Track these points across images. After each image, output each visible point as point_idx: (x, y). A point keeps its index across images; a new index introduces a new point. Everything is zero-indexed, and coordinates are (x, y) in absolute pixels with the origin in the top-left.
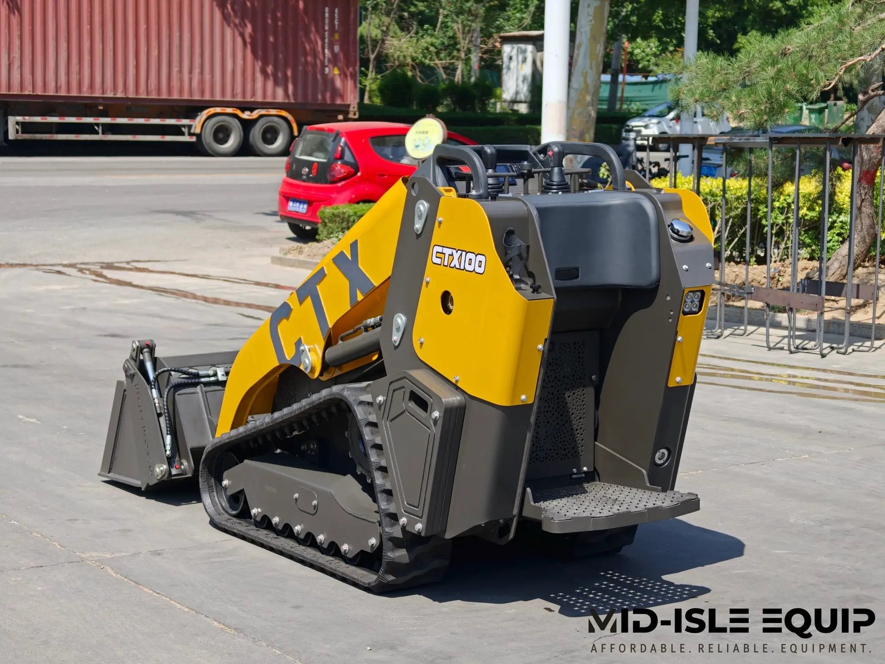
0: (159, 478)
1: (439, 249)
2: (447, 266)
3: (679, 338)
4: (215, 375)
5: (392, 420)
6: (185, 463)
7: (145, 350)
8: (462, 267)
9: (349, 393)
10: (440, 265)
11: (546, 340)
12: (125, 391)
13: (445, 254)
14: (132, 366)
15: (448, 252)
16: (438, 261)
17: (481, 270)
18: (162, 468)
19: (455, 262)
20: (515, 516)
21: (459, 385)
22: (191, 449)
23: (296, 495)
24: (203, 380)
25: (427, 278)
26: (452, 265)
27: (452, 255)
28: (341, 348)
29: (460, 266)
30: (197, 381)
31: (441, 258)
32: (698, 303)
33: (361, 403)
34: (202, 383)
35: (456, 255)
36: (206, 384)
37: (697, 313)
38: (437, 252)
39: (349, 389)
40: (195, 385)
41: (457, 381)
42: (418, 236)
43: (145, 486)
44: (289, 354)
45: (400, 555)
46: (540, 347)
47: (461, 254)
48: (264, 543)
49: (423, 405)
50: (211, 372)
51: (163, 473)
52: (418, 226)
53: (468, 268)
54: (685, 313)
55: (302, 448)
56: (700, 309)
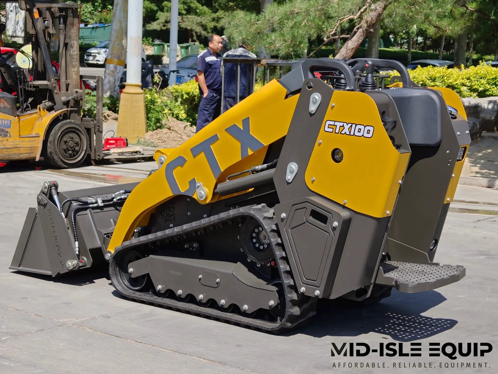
0: (70, 269)
1: (332, 123)
2: (338, 133)
3: (453, 175)
4: (96, 202)
5: (292, 229)
6: (85, 259)
7: (53, 188)
8: (352, 133)
9: (254, 212)
10: (332, 132)
11: (403, 177)
12: (36, 214)
13: (336, 126)
14: (44, 198)
15: (339, 124)
16: (331, 130)
17: (370, 135)
18: (74, 263)
19: (346, 130)
20: (372, 284)
21: (346, 206)
22: (89, 250)
23: (200, 276)
24: (90, 206)
25: (319, 141)
26: (343, 132)
27: (343, 126)
28: (228, 184)
29: (350, 133)
30: (87, 206)
31: (333, 128)
32: (462, 154)
33: (265, 218)
34: (90, 208)
35: (347, 127)
36: (93, 208)
37: (461, 160)
38: (329, 125)
39: (254, 210)
40: (86, 209)
41: (345, 204)
42: (311, 115)
43: (56, 274)
44: (183, 189)
45: (296, 311)
46: (400, 182)
47: (351, 126)
48: (172, 306)
49: (323, 219)
50: (94, 201)
51: (75, 266)
52: (313, 108)
53: (357, 133)
54: (458, 161)
55: (186, 246)
56: (463, 158)
